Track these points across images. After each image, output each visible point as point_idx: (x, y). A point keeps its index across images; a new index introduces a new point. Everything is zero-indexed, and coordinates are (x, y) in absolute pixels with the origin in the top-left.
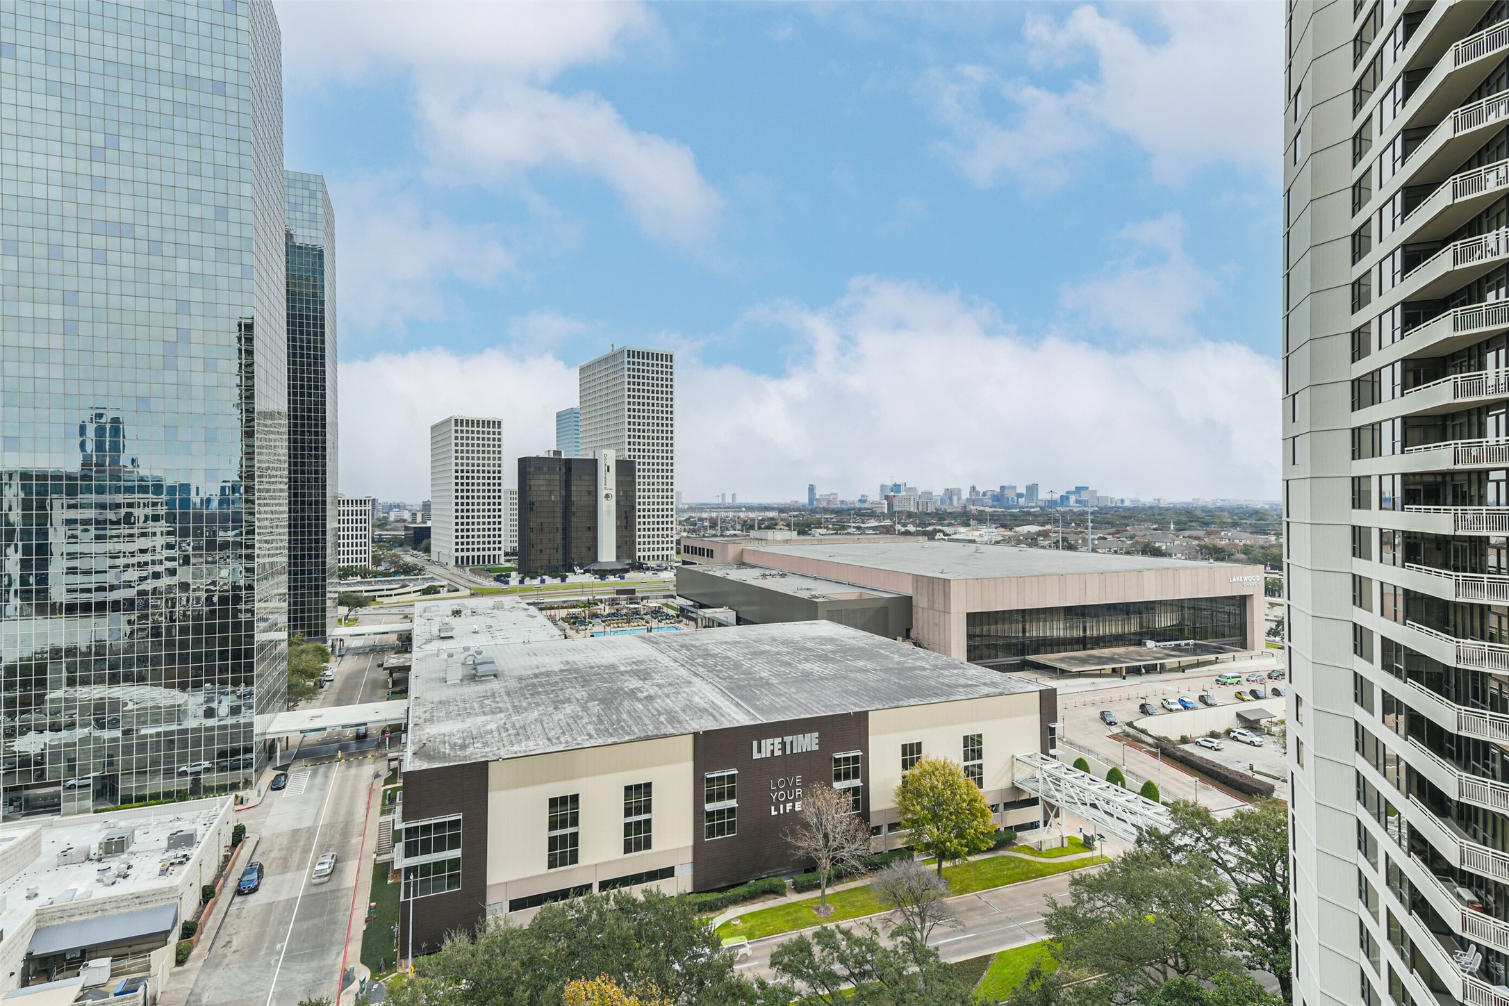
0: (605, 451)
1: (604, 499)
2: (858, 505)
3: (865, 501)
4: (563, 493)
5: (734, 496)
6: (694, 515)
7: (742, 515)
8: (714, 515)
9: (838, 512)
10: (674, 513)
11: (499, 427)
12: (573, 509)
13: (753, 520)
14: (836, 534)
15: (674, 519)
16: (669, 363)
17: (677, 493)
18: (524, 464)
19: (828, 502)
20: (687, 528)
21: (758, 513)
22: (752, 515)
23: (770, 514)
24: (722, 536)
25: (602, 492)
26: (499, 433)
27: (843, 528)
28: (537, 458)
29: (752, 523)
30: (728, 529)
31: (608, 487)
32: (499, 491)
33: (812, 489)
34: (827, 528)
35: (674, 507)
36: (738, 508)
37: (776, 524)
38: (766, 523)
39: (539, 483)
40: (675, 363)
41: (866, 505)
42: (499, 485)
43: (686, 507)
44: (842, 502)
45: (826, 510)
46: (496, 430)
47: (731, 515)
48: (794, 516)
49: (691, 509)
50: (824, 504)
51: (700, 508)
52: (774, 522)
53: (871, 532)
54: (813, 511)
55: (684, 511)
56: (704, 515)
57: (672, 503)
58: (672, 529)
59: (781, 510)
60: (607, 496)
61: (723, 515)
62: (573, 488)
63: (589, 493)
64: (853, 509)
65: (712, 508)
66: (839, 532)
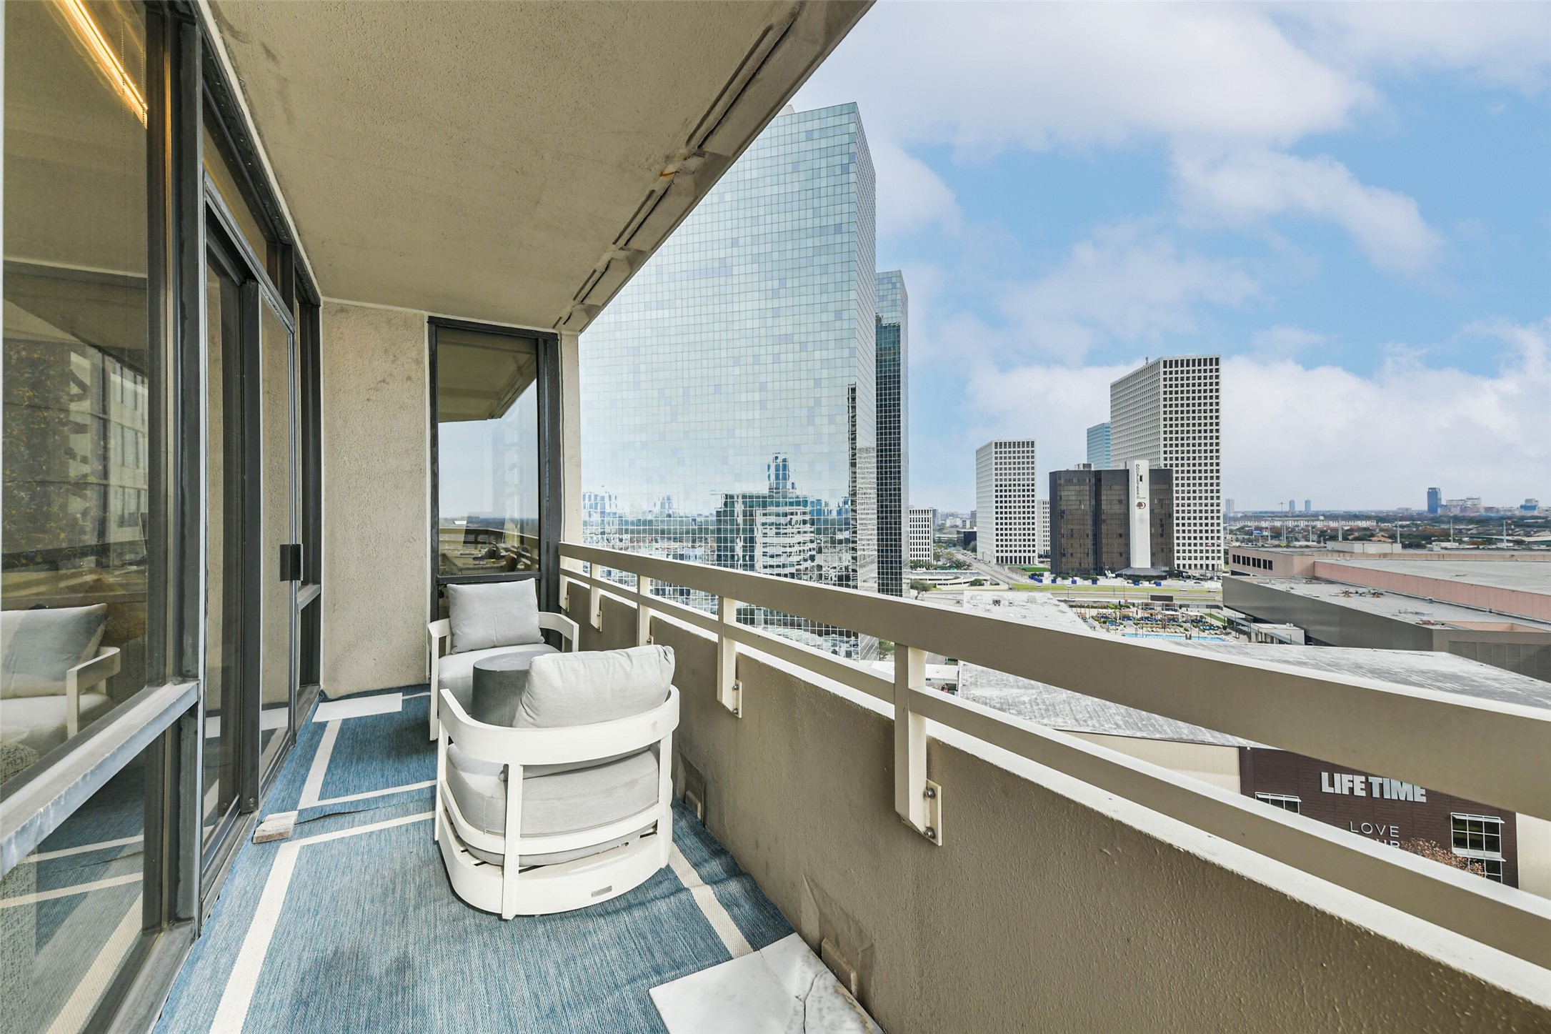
0: (1136, 462)
1: (1137, 508)
2: (1517, 513)
3: (1534, 508)
4: (1093, 502)
5: (1308, 503)
6: (1249, 524)
7: (1319, 524)
8: (1278, 524)
9: (1480, 521)
10: (1221, 521)
11: (1032, 447)
12: (1104, 517)
13: (1336, 530)
14: (1478, 548)
15: (1221, 528)
16: (1214, 367)
17: (1228, 501)
18: (1055, 478)
19: (1464, 509)
20: (1240, 537)
21: (1343, 523)
22: (1333, 524)
23: (1363, 524)
24: (1288, 546)
25: (1134, 501)
26: (1033, 452)
27: (1490, 541)
28: (1067, 471)
29: (1334, 533)
30: (1297, 540)
31: (1141, 496)
32: (1033, 501)
33: (1433, 494)
34: (1460, 542)
35: (1221, 515)
36: (1315, 516)
37: (1372, 535)
38: (1356, 534)
39: (1069, 494)
40: (1222, 366)
41: (1536, 513)
42: (1033, 496)
43: (1239, 515)
44: (1489, 509)
45: (1457, 519)
46: (1030, 449)
47: (1302, 524)
48: (1402, 526)
49: (1246, 517)
50: (1456, 511)
51: (1258, 516)
52: (1368, 533)
53: (1543, 547)
54: (1437, 520)
55: (1235, 519)
56: (1264, 524)
57: (1218, 511)
58: (1218, 538)
59: (1380, 519)
60: (1140, 505)
61: (1290, 524)
62: (1103, 497)
63: (1120, 502)
64: (1509, 518)
65: (1274, 516)
66: (1481, 547)
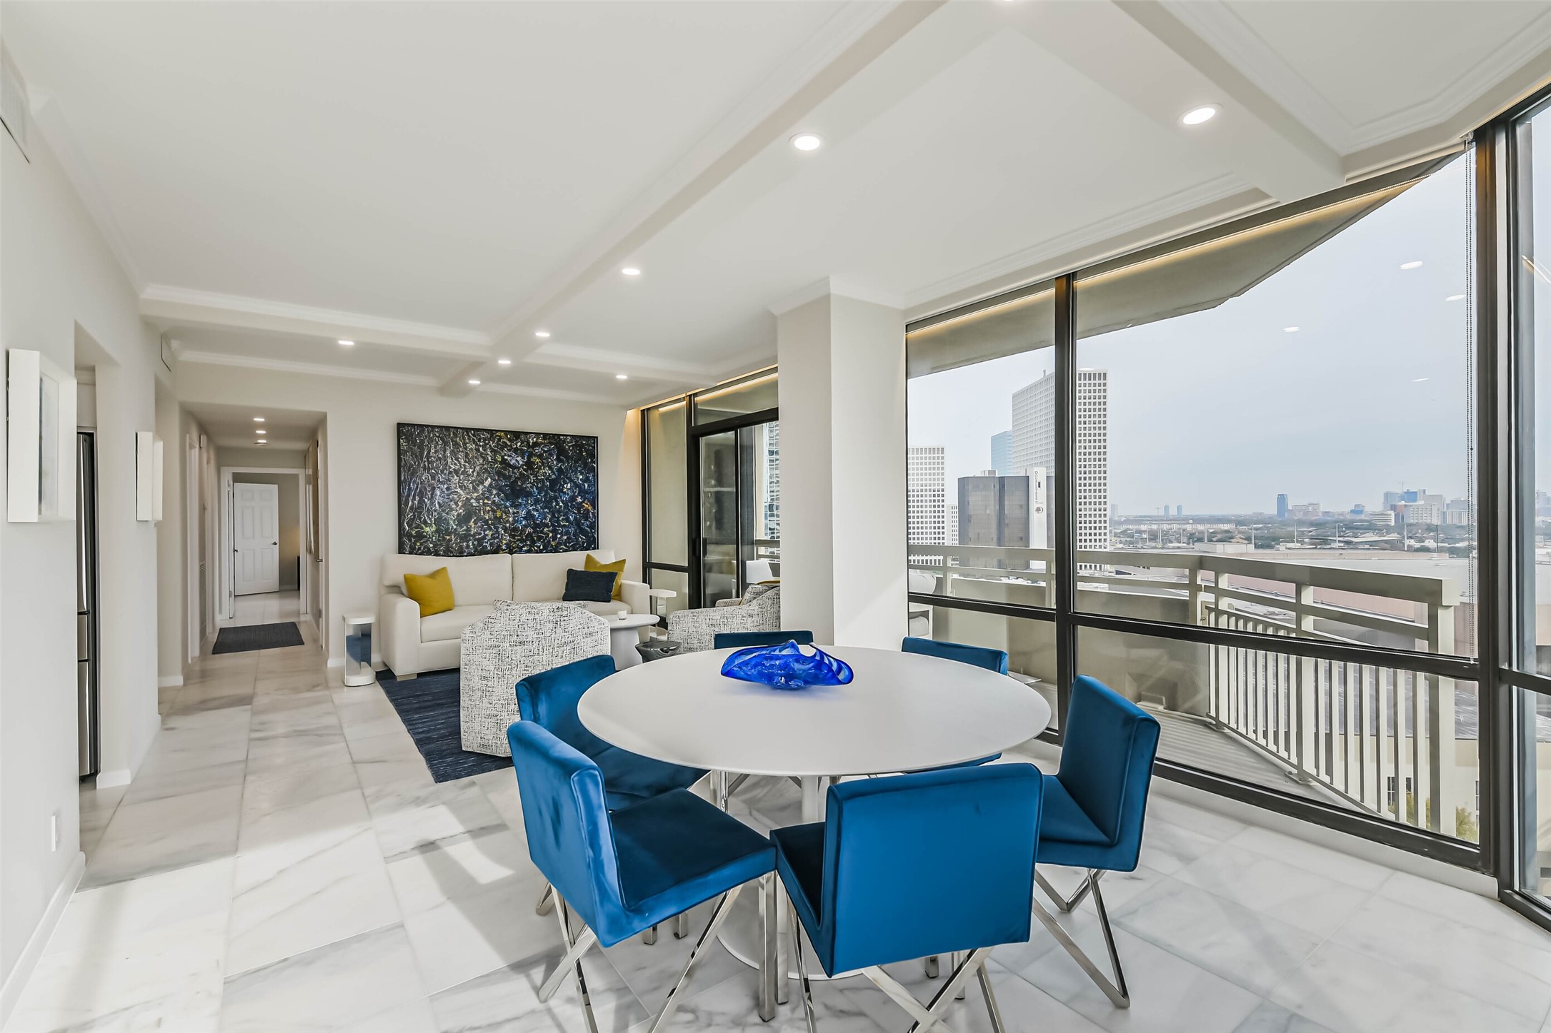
0: (1036, 469)
1: (1035, 513)
2: (1349, 517)
3: (1361, 512)
4: (998, 507)
5: (1179, 508)
6: (1131, 527)
7: (1189, 527)
8: (1155, 527)
9: (1318, 525)
10: (1107, 525)
11: (943, 453)
12: (1007, 522)
13: (1202, 532)
14: (1316, 548)
15: (1107, 531)
16: (1102, 381)
17: (1113, 506)
18: (963, 483)
19: (1306, 513)
20: (1123, 539)
21: (1209, 526)
22: (1200, 527)
23: (1226, 527)
24: (1163, 548)
25: (1033, 506)
26: (943, 458)
27: (1326, 542)
28: (974, 477)
29: (1201, 536)
30: (1171, 542)
31: (1039, 500)
32: (943, 506)
33: (1282, 499)
34: (1302, 542)
35: (1107, 519)
36: (1185, 520)
37: (1232, 538)
38: (1219, 536)
39: (975, 499)
40: (1109, 381)
41: (1362, 517)
42: (943, 501)
43: (1123, 519)
44: (1326, 513)
45: (1301, 523)
46: (940, 455)
47: (1175, 527)
48: (1256, 529)
49: (1128, 521)
50: (1299, 516)
51: (1139, 520)
52: (1229, 535)
53: (1367, 546)
54: (1284, 524)
55: (1120, 523)
56: (1143, 527)
57: (1105, 515)
58: (1105, 540)
59: (1239, 522)
60: (1038, 510)
61: (1165, 527)
62: (1006, 503)
63: (1021, 506)
64: (1342, 522)
65: (1152, 519)
66: (1319, 547)
